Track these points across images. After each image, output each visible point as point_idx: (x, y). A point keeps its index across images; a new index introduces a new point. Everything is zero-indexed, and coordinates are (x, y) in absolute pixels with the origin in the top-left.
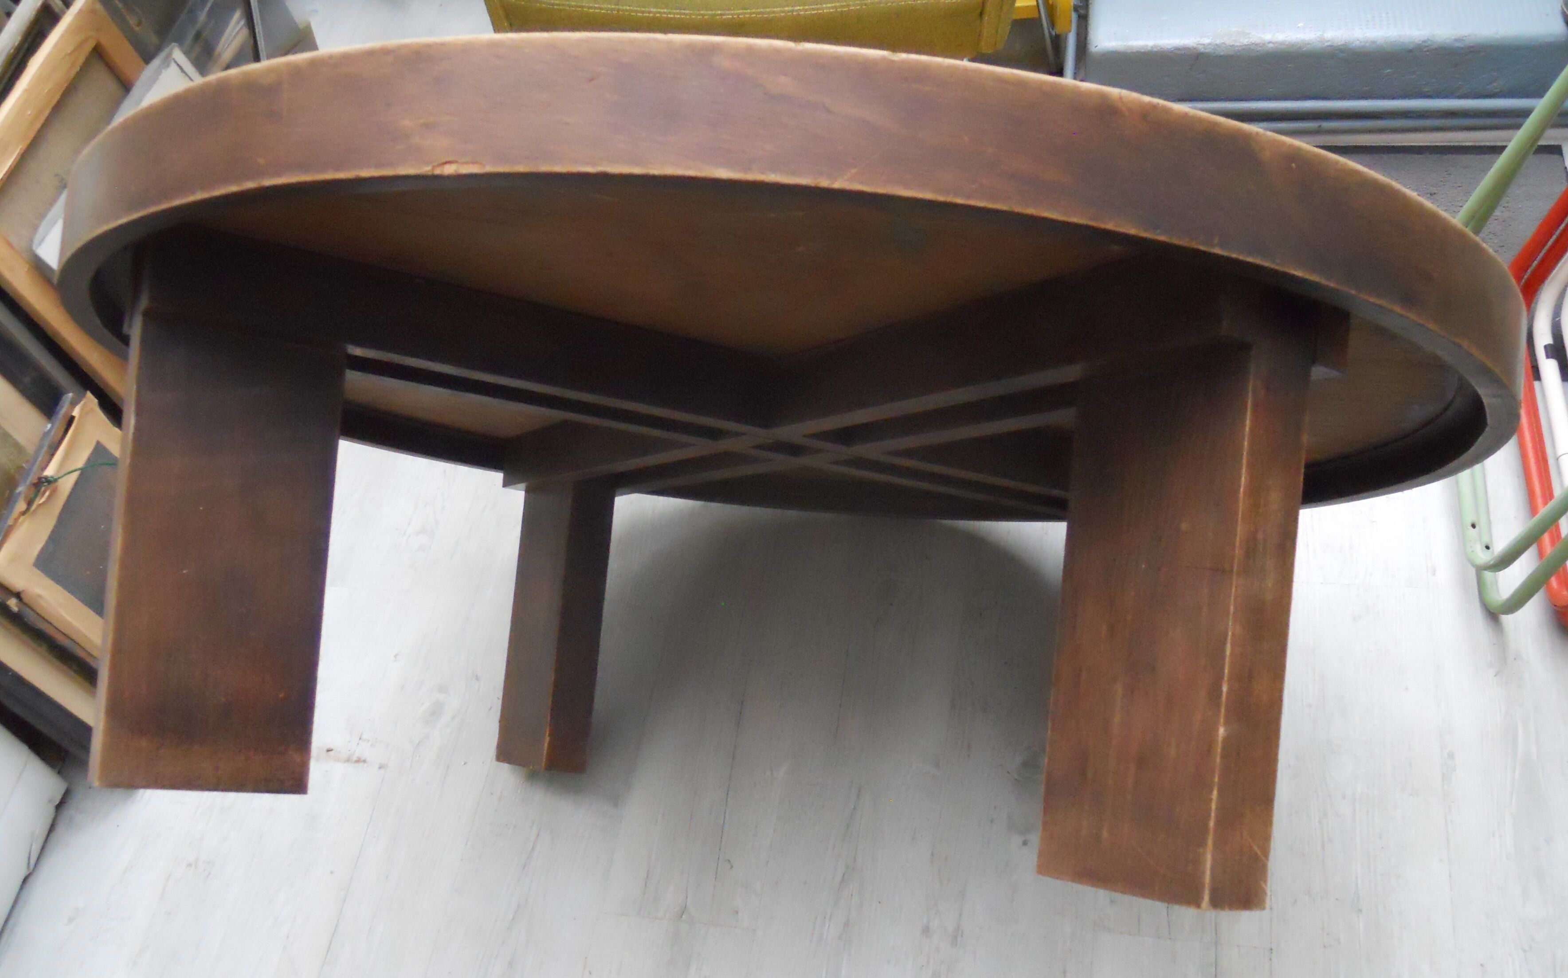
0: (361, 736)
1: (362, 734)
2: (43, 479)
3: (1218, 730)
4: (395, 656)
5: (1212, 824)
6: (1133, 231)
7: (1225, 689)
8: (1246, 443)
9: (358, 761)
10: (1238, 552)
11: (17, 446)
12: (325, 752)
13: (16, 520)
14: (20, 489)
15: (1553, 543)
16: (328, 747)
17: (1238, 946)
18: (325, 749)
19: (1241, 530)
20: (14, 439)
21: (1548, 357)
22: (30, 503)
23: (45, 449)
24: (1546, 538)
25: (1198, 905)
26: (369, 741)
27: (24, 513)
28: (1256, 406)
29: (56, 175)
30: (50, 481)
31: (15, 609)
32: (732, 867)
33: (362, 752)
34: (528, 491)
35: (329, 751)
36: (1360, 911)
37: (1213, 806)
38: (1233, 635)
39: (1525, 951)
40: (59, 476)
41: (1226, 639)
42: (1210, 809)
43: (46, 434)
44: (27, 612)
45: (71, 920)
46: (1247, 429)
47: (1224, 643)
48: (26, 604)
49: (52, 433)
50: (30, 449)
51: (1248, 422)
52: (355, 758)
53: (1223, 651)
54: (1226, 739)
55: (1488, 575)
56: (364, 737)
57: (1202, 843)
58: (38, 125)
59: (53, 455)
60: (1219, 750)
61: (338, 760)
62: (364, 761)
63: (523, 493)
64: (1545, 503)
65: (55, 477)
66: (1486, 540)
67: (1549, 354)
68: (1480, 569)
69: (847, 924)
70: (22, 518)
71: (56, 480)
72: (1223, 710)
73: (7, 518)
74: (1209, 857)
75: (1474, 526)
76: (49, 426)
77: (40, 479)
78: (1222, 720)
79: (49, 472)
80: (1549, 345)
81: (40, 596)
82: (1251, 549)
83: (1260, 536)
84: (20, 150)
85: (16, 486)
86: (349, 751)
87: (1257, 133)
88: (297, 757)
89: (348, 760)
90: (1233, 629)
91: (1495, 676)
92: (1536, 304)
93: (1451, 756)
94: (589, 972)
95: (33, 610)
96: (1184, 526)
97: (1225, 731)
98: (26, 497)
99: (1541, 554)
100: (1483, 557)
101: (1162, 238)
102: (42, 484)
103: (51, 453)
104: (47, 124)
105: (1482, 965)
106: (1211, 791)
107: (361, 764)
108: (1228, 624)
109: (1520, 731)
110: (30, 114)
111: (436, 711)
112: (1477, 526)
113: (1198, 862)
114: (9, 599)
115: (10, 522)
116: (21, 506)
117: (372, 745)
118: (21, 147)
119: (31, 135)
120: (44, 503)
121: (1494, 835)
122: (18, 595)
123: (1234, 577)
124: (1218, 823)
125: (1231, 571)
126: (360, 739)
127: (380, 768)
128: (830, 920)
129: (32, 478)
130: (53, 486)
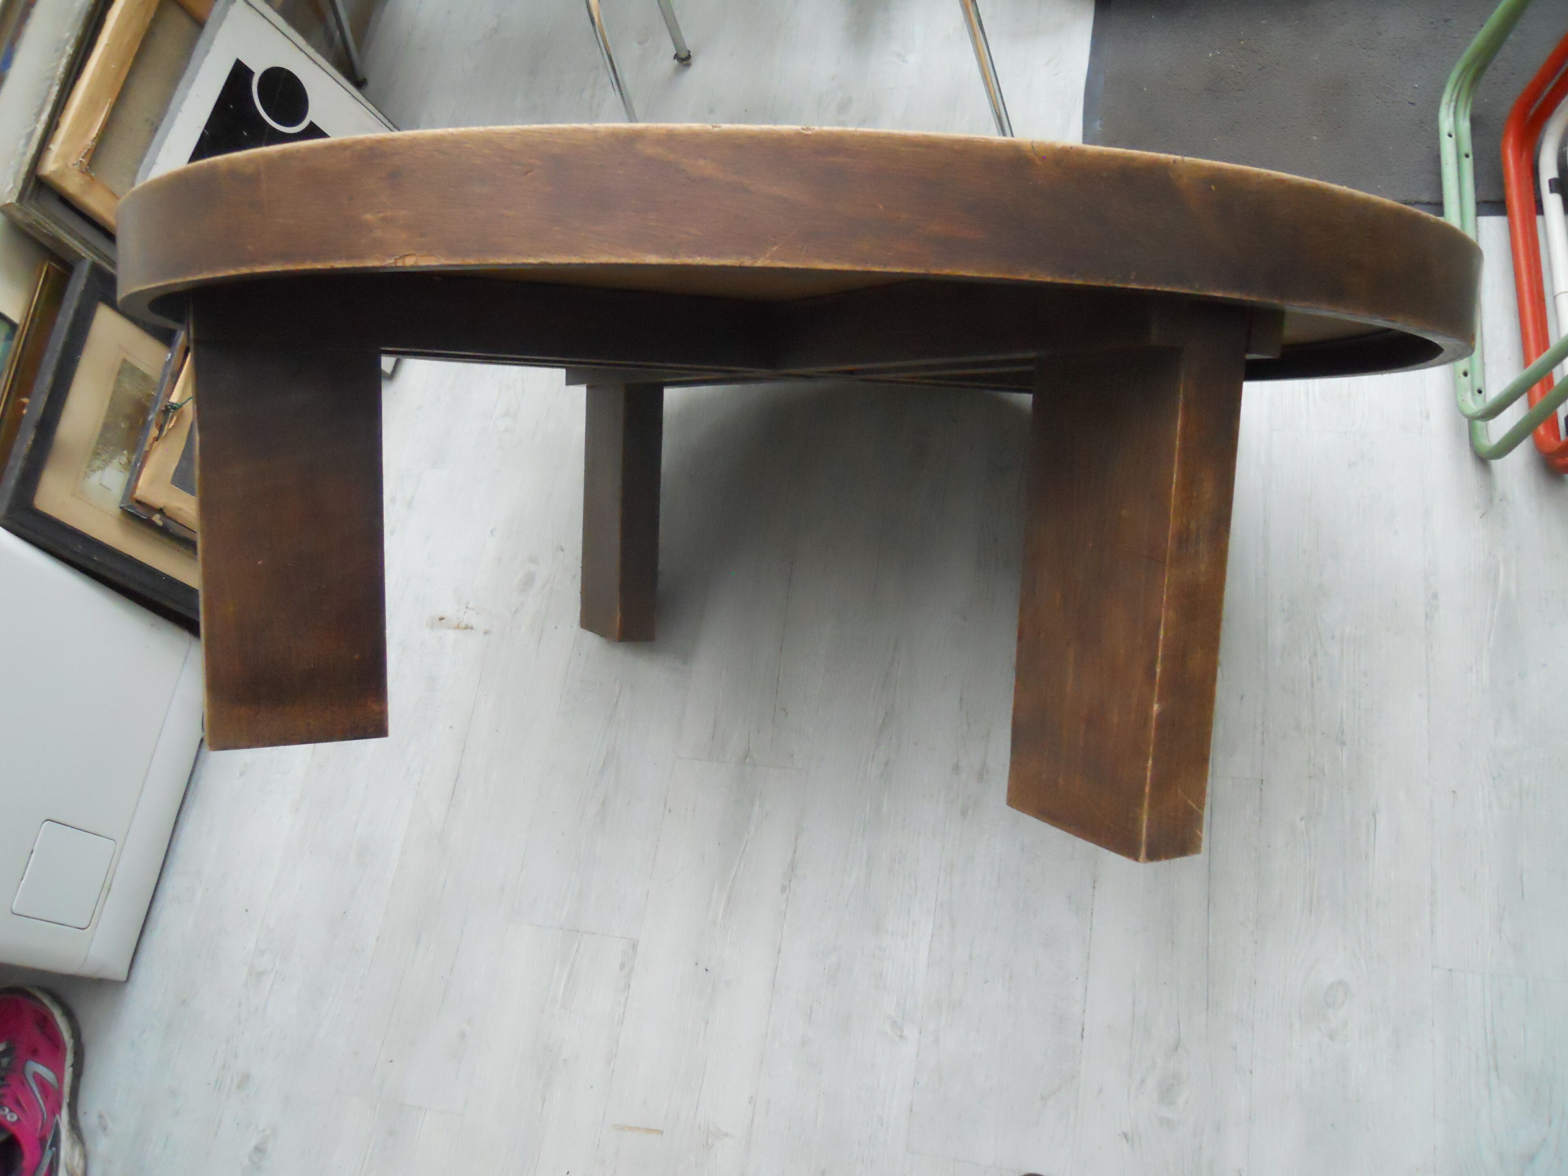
0: (467, 605)
1: (468, 603)
2: (169, 407)
3: (1152, 706)
4: (491, 532)
5: (1147, 790)
6: (1049, 279)
7: (1158, 670)
8: (1177, 443)
9: (466, 628)
10: (1171, 544)
11: (145, 377)
12: (438, 620)
13: (151, 445)
14: (151, 417)
15: (1543, 392)
16: (441, 615)
17: (1232, 778)
18: (438, 618)
19: (1173, 524)
20: (141, 371)
21: (1552, 191)
22: (161, 429)
23: (168, 378)
24: (1537, 388)
25: (1136, 859)
26: (474, 609)
27: (157, 439)
28: (1186, 405)
29: (147, 120)
30: (175, 408)
31: (160, 523)
32: (787, 715)
33: (470, 618)
34: (588, 388)
35: (441, 619)
36: (1344, 743)
37: (1149, 774)
38: (1166, 619)
39: (1494, 779)
40: (183, 402)
41: (1160, 624)
42: (1146, 776)
43: (168, 363)
44: (171, 524)
45: (242, 774)
46: (1179, 428)
47: (1158, 629)
48: (170, 518)
49: (173, 362)
50: (156, 376)
51: (1179, 422)
52: (463, 626)
53: (1158, 636)
54: (1160, 715)
55: (1479, 424)
56: (470, 606)
57: (1140, 805)
58: (122, 78)
59: (175, 383)
60: (1154, 725)
61: (449, 628)
62: (472, 628)
63: (586, 388)
64: (1539, 354)
65: (179, 404)
66: (1478, 384)
67: (1554, 188)
68: (1472, 419)
69: (887, 764)
70: (156, 443)
71: (180, 406)
72: (1157, 689)
73: (143, 446)
74: (1145, 817)
75: (1465, 374)
76: (169, 355)
77: (166, 407)
78: (1156, 698)
79: (174, 399)
80: (1555, 179)
81: (180, 509)
82: (1184, 539)
83: (1193, 525)
84: (110, 103)
85: (148, 414)
86: (458, 619)
87: (1175, 162)
88: (376, 707)
89: (458, 627)
90: (1166, 615)
91: (1481, 517)
92: (1544, 134)
93: (1435, 596)
94: (669, 810)
95: (176, 522)
96: (1124, 513)
97: (1159, 707)
98: (157, 425)
99: (1531, 402)
100: (1474, 406)
101: (1078, 282)
102: (169, 410)
103: (173, 381)
104: (132, 72)
105: (1454, 792)
106: (1147, 760)
107: (469, 630)
108: (1161, 611)
109: (1502, 571)
110: (113, 68)
111: (529, 580)
112: (1469, 375)
113: (1136, 820)
114: (154, 515)
115: (146, 448)
116: (154, 432)
117: (477, 614)
118: (110, 100)
119: (118, 87)
120: (173, 426)
121: (1471, 670)
122: (161, 511)
123: (1167, 568)
124: (1153, 789)
125: (1165, 562)
126: (467, 608)
127: (485, 633)
128: (873, 760)
129: (160, 407)
130: (180, 410)
